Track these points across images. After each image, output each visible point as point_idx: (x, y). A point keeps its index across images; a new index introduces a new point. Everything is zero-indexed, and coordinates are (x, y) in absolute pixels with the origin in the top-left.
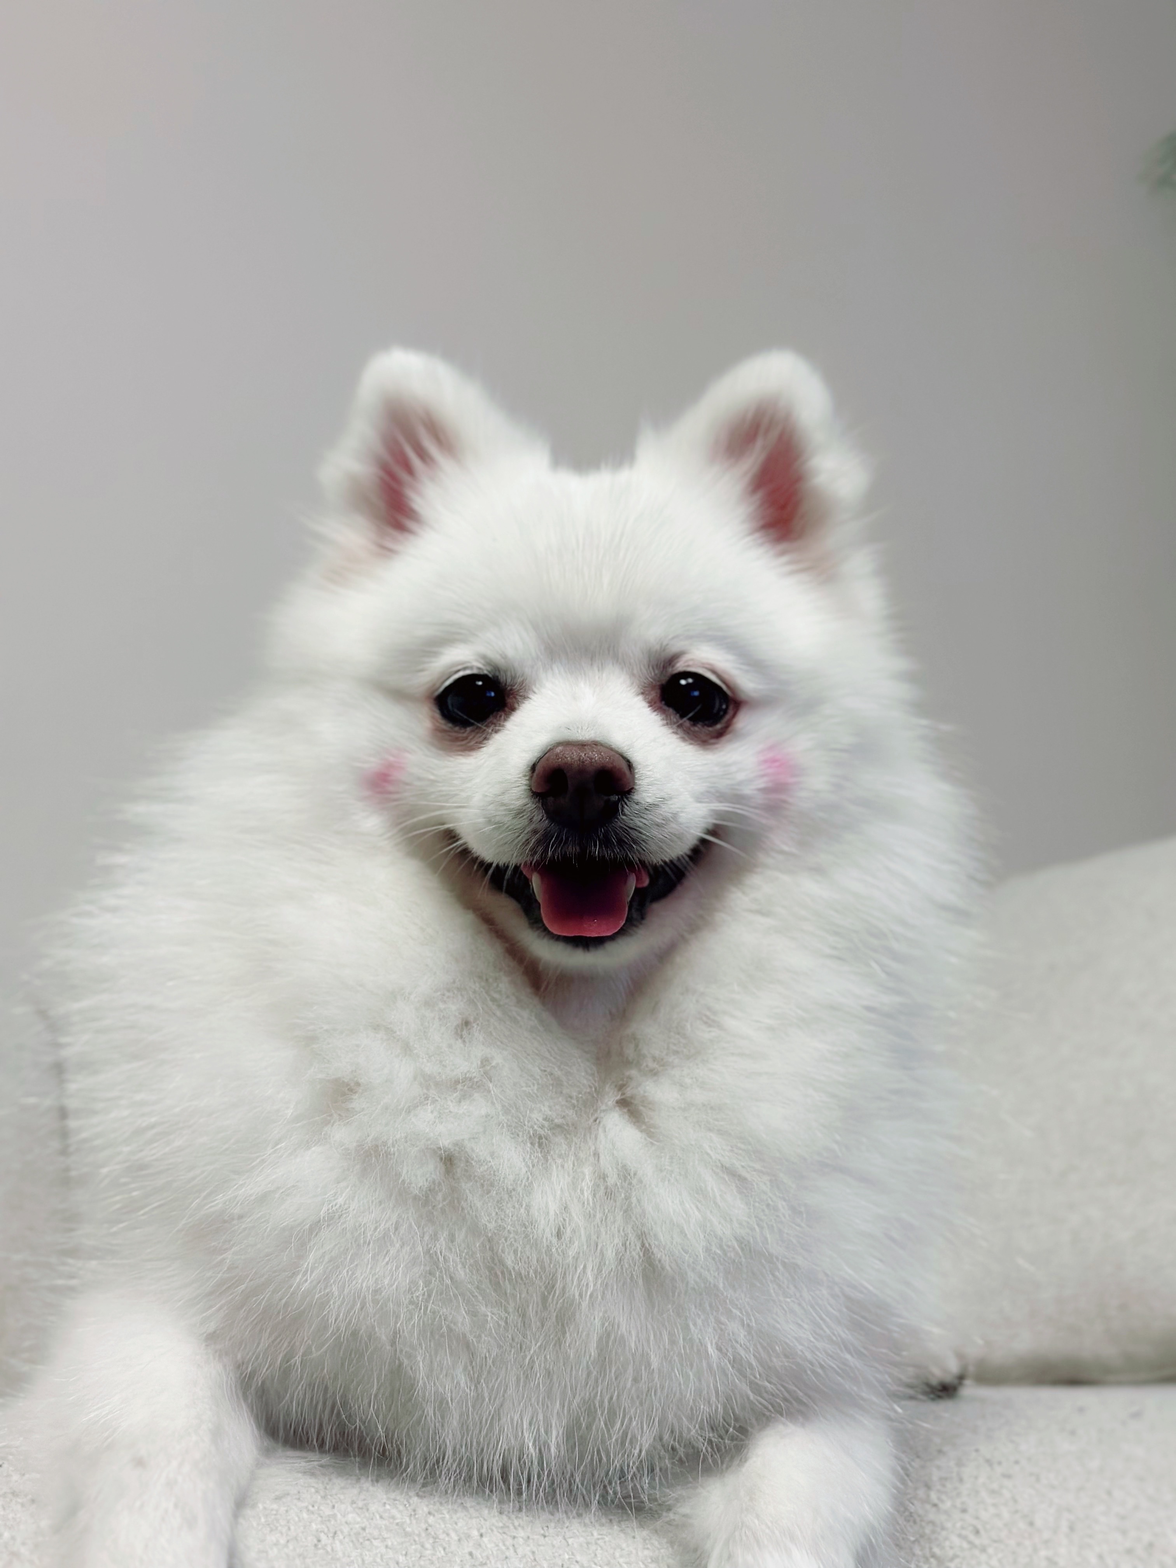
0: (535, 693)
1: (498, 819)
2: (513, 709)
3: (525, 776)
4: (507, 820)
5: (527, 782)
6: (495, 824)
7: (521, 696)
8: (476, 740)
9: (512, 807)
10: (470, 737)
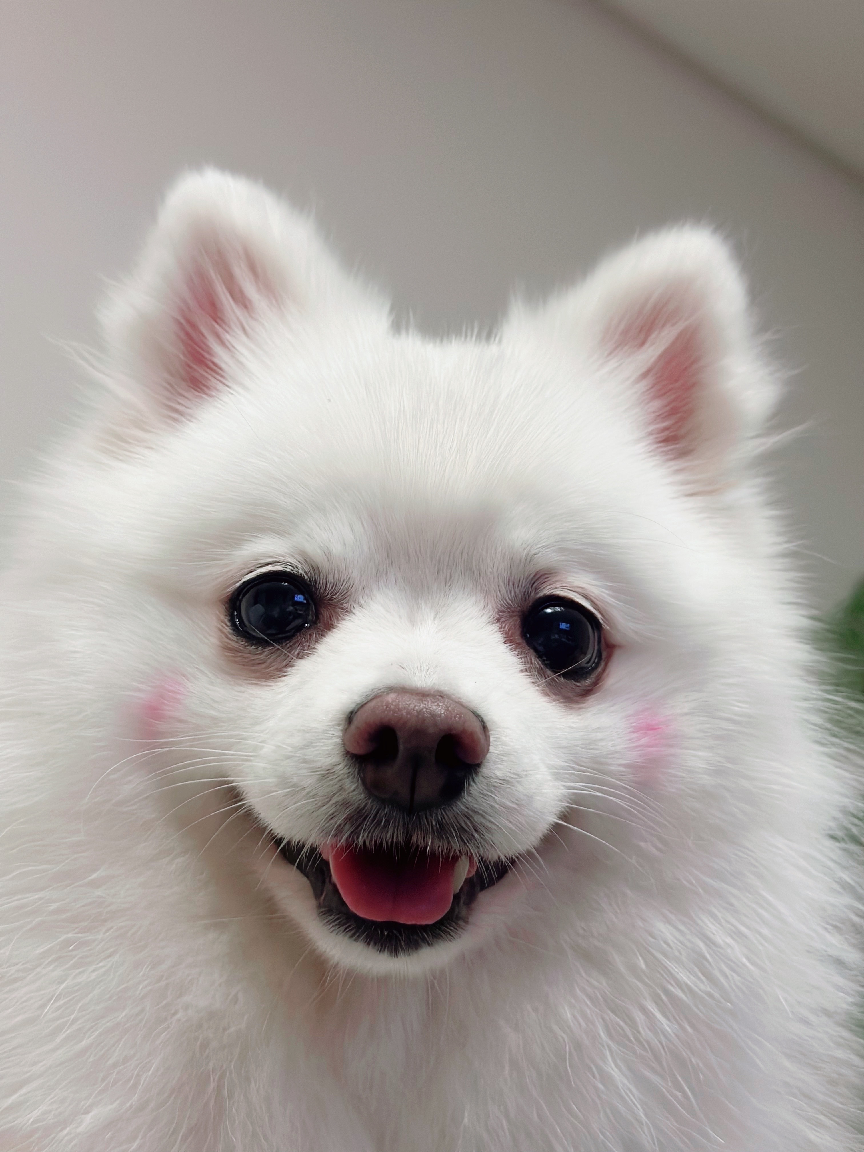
0: (361, 606)
1: (295, 780)
2: (329, 627)
3: (339, 725)
4: (309, 782)
5: (340, 734)
6: (292, 786)
7: (342, 609)
8: (276, 665)
9: (319, 764)
10: (269, 661)
